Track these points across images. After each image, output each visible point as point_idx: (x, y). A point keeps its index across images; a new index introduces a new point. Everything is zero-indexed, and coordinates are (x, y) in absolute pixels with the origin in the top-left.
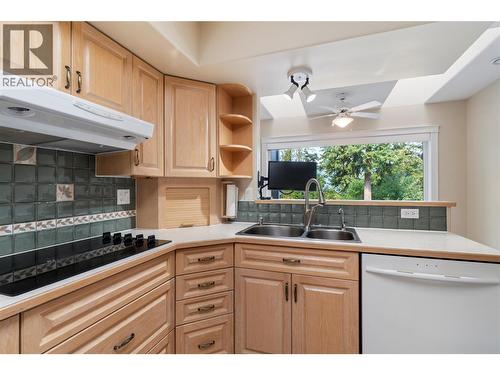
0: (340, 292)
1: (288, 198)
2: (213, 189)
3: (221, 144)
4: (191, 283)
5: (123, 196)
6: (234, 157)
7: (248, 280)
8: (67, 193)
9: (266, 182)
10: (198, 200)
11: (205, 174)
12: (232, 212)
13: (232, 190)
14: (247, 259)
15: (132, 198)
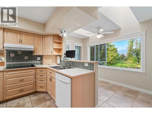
1: (70, 59)
3: (54, 48)
4: (39, 75)
5: (39, 59)
8: (27, 58)
10: (51, 60)
15: (41, 59)
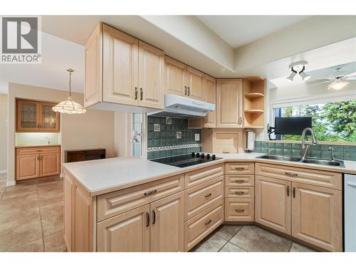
0: (328, 196)
2: (240, 134)
3: (245, 110)
4: (232, 179)
5: (197, 137)
6: (252, 116)
7: (263, 182)
8: (180, 135)
9: (273, 130)
10: (232, 140)
11: (237, 126)
12: (251, 147)
13: (251, 135)
14: (262, 171)
15: (200, 138)
